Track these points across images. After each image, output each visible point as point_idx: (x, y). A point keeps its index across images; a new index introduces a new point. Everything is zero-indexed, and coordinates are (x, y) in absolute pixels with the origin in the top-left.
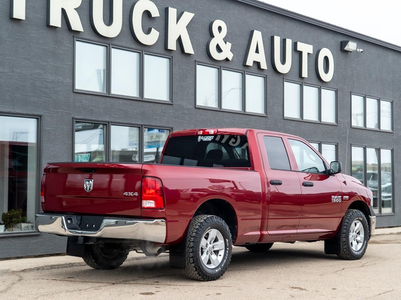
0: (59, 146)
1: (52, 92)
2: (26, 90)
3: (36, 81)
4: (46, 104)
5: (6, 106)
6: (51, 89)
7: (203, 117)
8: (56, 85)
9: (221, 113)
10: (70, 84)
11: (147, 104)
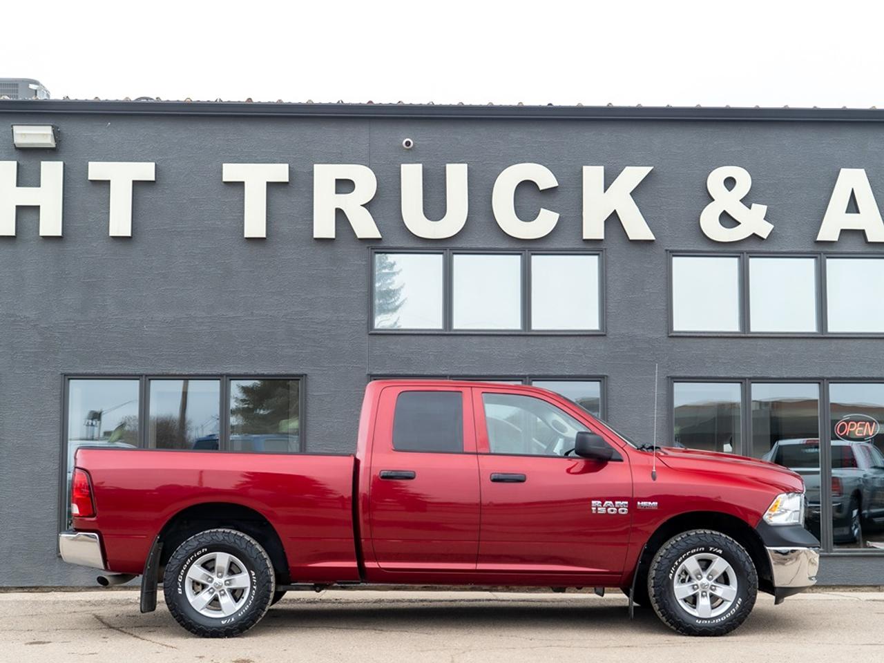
0: (341, 420)
1: (327, 337)
2: (276, 339)
3: (293, 323)
4: (315, 357)
5: (240, 366)
6: (324, 334)
7: (693, 352)
8: (334, 326)
9: (748, 341)
10: (363, 322)
11: (540, 340)
